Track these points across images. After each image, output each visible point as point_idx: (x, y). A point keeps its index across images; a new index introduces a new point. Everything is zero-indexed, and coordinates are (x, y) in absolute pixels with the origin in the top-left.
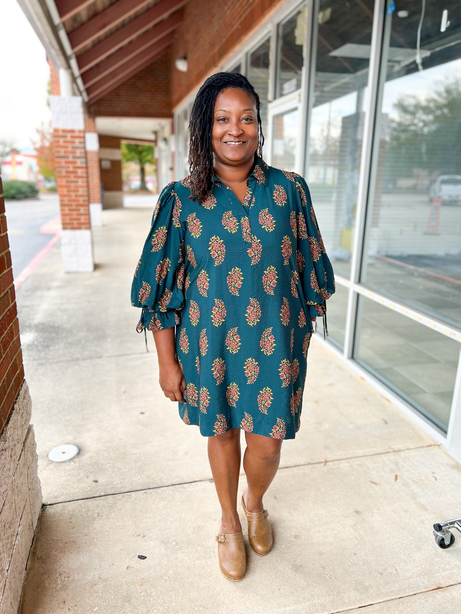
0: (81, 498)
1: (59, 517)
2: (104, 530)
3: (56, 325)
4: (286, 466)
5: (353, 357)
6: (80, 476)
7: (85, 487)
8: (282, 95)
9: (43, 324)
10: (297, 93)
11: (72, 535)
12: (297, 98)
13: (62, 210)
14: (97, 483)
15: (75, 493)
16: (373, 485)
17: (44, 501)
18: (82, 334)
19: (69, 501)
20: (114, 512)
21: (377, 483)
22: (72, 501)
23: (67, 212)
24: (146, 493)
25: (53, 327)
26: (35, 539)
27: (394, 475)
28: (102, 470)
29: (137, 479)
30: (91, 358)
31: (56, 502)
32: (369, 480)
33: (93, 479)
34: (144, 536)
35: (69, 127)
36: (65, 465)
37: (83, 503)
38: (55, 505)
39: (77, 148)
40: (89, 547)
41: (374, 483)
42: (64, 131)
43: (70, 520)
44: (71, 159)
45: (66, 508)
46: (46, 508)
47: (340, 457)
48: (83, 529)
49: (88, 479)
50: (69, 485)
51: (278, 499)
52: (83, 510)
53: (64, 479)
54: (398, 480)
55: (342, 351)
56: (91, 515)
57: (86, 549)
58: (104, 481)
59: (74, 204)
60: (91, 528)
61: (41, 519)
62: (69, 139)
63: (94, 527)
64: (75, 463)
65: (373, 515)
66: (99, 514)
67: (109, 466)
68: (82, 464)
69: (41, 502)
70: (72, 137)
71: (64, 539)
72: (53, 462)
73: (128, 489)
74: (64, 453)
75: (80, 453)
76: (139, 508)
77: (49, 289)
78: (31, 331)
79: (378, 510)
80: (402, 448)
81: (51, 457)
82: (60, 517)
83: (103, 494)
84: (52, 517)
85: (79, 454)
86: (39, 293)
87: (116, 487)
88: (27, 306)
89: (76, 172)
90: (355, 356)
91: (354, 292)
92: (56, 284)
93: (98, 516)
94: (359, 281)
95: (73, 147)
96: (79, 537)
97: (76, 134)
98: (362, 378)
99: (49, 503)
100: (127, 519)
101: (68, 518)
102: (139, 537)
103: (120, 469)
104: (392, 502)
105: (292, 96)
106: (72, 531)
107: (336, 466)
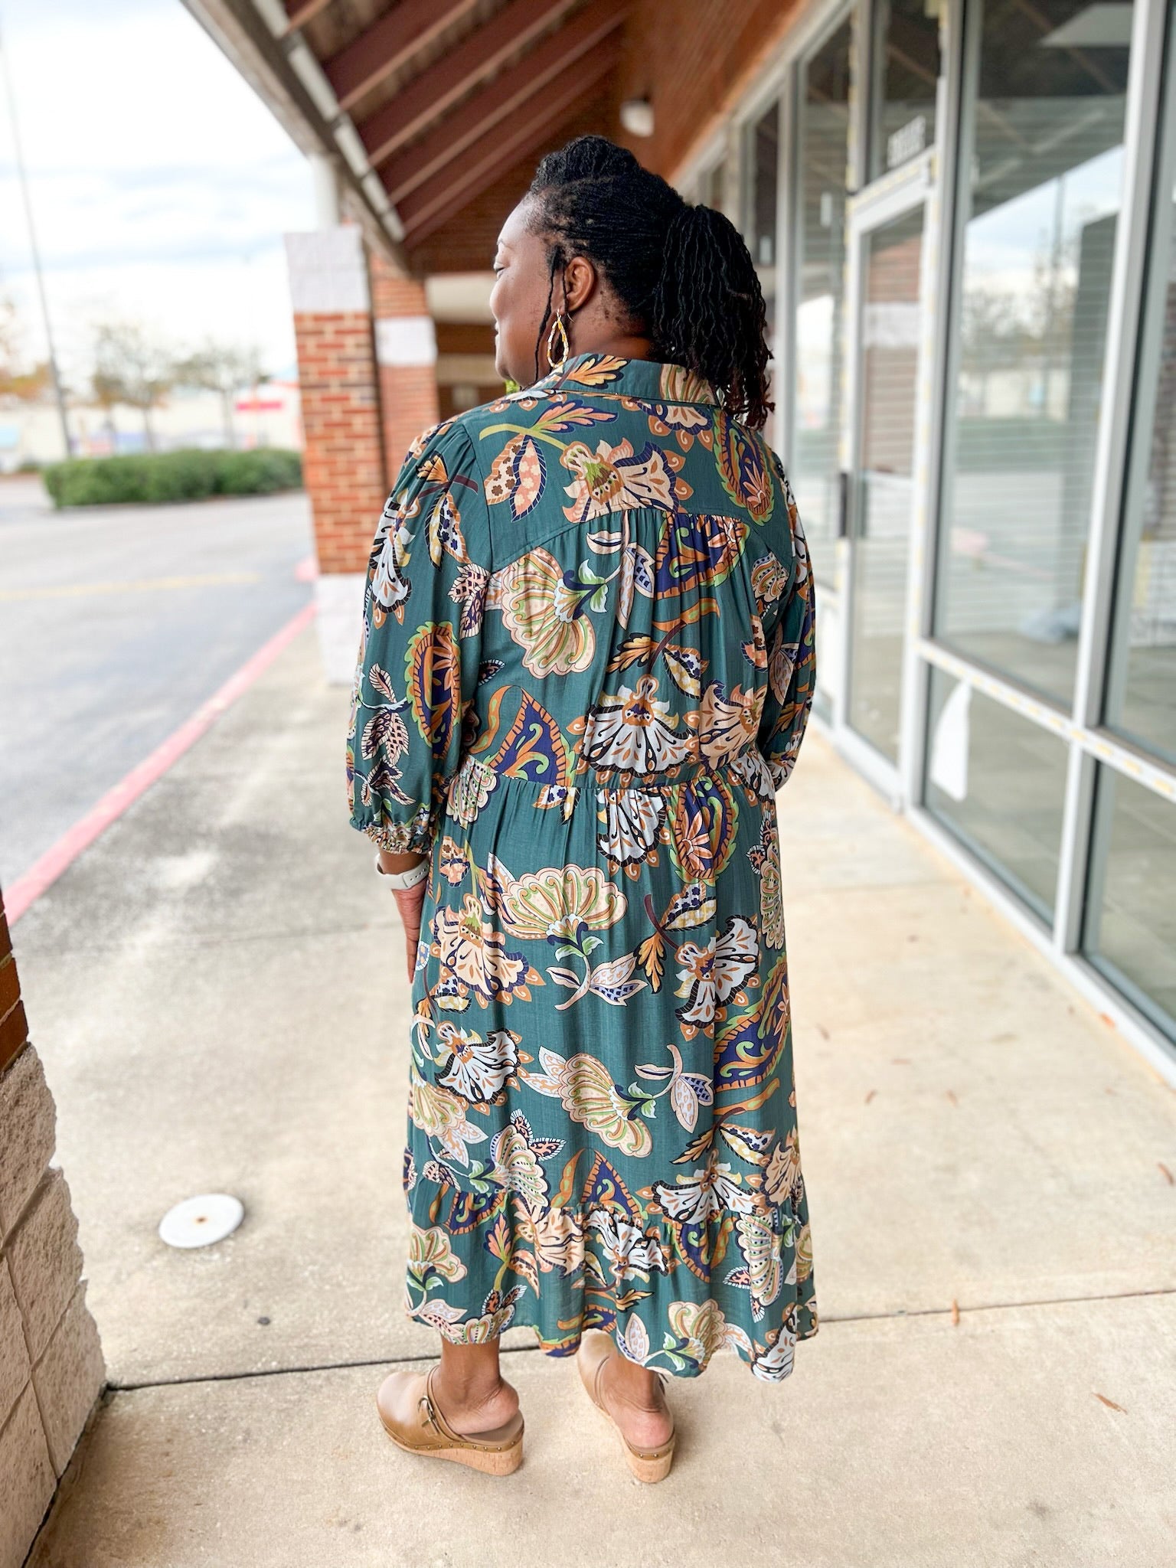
0: (212, 1373)
1: (141, 1431)
2: (250, 1492)
3: (274, 831)
5: (1080, 948)
6: (226, 1301)
7: (232, 1337)
8: (886, 169)
9: (241, 828)
10: (923, 159)
11: (161, 1501)
12: (924, 171)
13: (318, 525)
14: (267, 1327)
15: (201, 1355)
16: (1105, 1409)
17: (114, 1372)
18: (332, 858)
19: (180, 1382)
20: (291, 1430)
21: (1120, 1403)
22: (187, 1381)
23: (328, 526)
25: (263, 837)
26: (58, 1501)
28: (289, 1283)
29: (379, 1323)
30: (337, 928)
31: (145, 1380)
32: (1094, 1390)
33: (260, 1313)
34: (358, 1528)
35: (329, 307)
36: (195, 1261)
37: (214, 1393)
38: (139, 1391)
39: (351, 360)
40: (199, 1544)
41: (1108, 1403)
42: (318, 318)
43: (167, 1447)
44: (335, 390)
45: (166, 1403)
46: (113, 1397)
47: (1004, 1298)
48: (196, 1480)
49: (245, 1312)
50: (192, 1328)
51: (783, 1435)
52: (209, 1417)
53: (183, 1305)
55: (1048, 925)
56: (227, 1434)
57: (187, 1551)
58: (286, 1320)
59: (346, 506)
60: (218, 1482)
61: (93, 1434)
62: (329, 337)
63: (227, 1478)
64: (223, 1256)
65: (1091, 1528)
67: (312, 1273)
68: (240, 1260)
69: (95, 1384)
70: (339, 332)
71: (137, 1510)
72: (166, 1246)
73: (346, 1357)
74: (201, 1220)
75: (245, 1223)
76: (363, 1423)
77: (279, 728)
78: (207, 848)
79: (1113, 1506)
81: (167, 1234)
82: (144, 1433)
83: (274, 1365)
84: (120, 1431)
85: (240, 1226)
86: (252, 742)
87: (316, 1345)
88: (216, 778)
89: (349, 425)
90: (1089, 945)
91: (1085, 754)
92: (300, 715)
93: (245, 1440)
94: (1101, 721)
95: (340, 360)
96: (176, 1507)
97: (348, 324)
98: (1106, 1019)
99: (125, 1383)
100: (322, 1460)
101: (163, 1439)
102: (343, 1529)
103: (339, 1285)
104: (1164, 1483)
105: (910, 169)
106: (162, 1484)
107: (989, 1328)
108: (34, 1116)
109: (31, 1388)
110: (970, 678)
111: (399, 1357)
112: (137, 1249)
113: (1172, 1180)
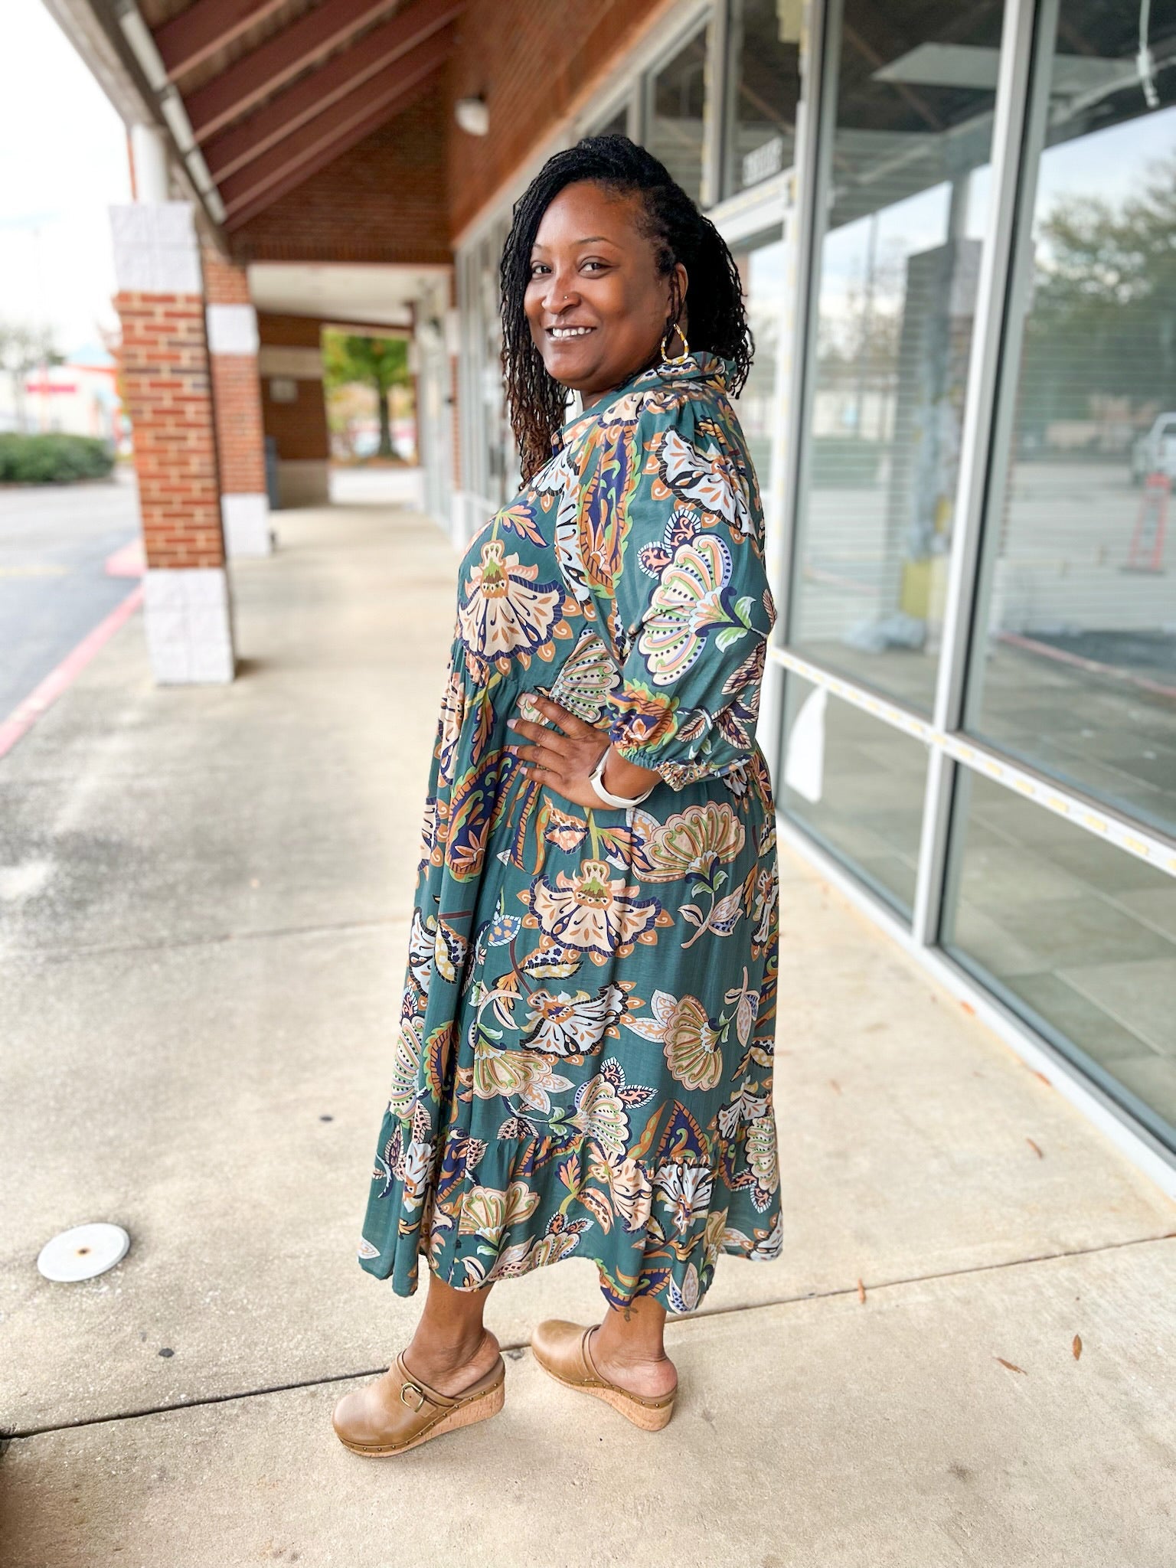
0: (115, 1411)
1: (43, 1479)
2: (174, 1532)
3: (114, 838)
4: (742, 1301)
5: (938, 941)
6: (122, 1335)
7: (133, 1372)
8: (739, 189)
9: (78, 835)
10: (782, 180)
11: (76, 1549)
12: (784, 192)
13: (146, 516)
14: (170, 1359)
15: (100, 1394)
16: (1007, 1371)
17: (4, 1419)
18: (182, 867)
19: (80, 1424)
20: (210, 1463)
21: (1019, 1365)
22: (89, 1423)
23: (158, 520)
24: (313, 1395)
25: (103, 845)
27: (1070, 1338)
28: (190, 1311)
29: (291, 1345)
30: (198, 939)
31: (41, 1425)
32: (996, 1356)
33: (161, 1345)
34: (295, 1557)
35: (160, 288)
36: (82, 1295)
37: (121, 1432)
38: (35, 1437)
39: (183, 344)
41: (1009, 1366)
42: (146, 298)
43: (74, 1494)
44: (166, 376)
45: (68, 1447)
46: (8, 1445)
47: (905, 1274)
48: (112, 1524)
49: (144, 1345)
50: (87, 1366)
51: (714, 1423)
52: (118, 1458)
53: (74, 1342)
54: (1082, 1356)
55: (907, 922)
56: (140, 1473)
58: (191, 1350)
59: (177, 498)
60: (136, 1524)
62: (159, 320)
63: (146, 1519)
64: (112, 1288)
65: (1009, 1485)
66: (163, 1471)
67: (214, 1299)
68: (132, 1291)
70: (169, 315)
71: (50, 1562)
72: (48, 1281)
73: (260, 1383)
74: (83, 1252)
75: (133, 1251)
76: (287, 1450)
77: (107, 730)
78: (42, 856)
79: (1025, 1463)
80: (1091, 1244)
81: (46, 1267)
82: (46, 1480)
83: (183, 1398)
84: (21, 1480)
85: (127, 1256)
86: (79, 745)
87: (227, 1373)
88: (42, 783)
89: (181, 412)
90: (946, 936)
91: (945, 756)
92: (128, 717)
93: (161, 1479)
94: (959, 726)
95: (171, 344)
96: (93, 1555)
97: (180, 307)
98: (966, 1006)
99: (18, 1429)
100: (247, 1491)
101: (69, 1485)
102: (280, 1560)
103: (245, 1309)
104: (1067, 1437)
105: (768, 189)
106: (75, 1532)
107: (893, 1303)
110: (826, 683)
111: (318, 1378)
112: (14, 1287)
113: (1040, 1154)
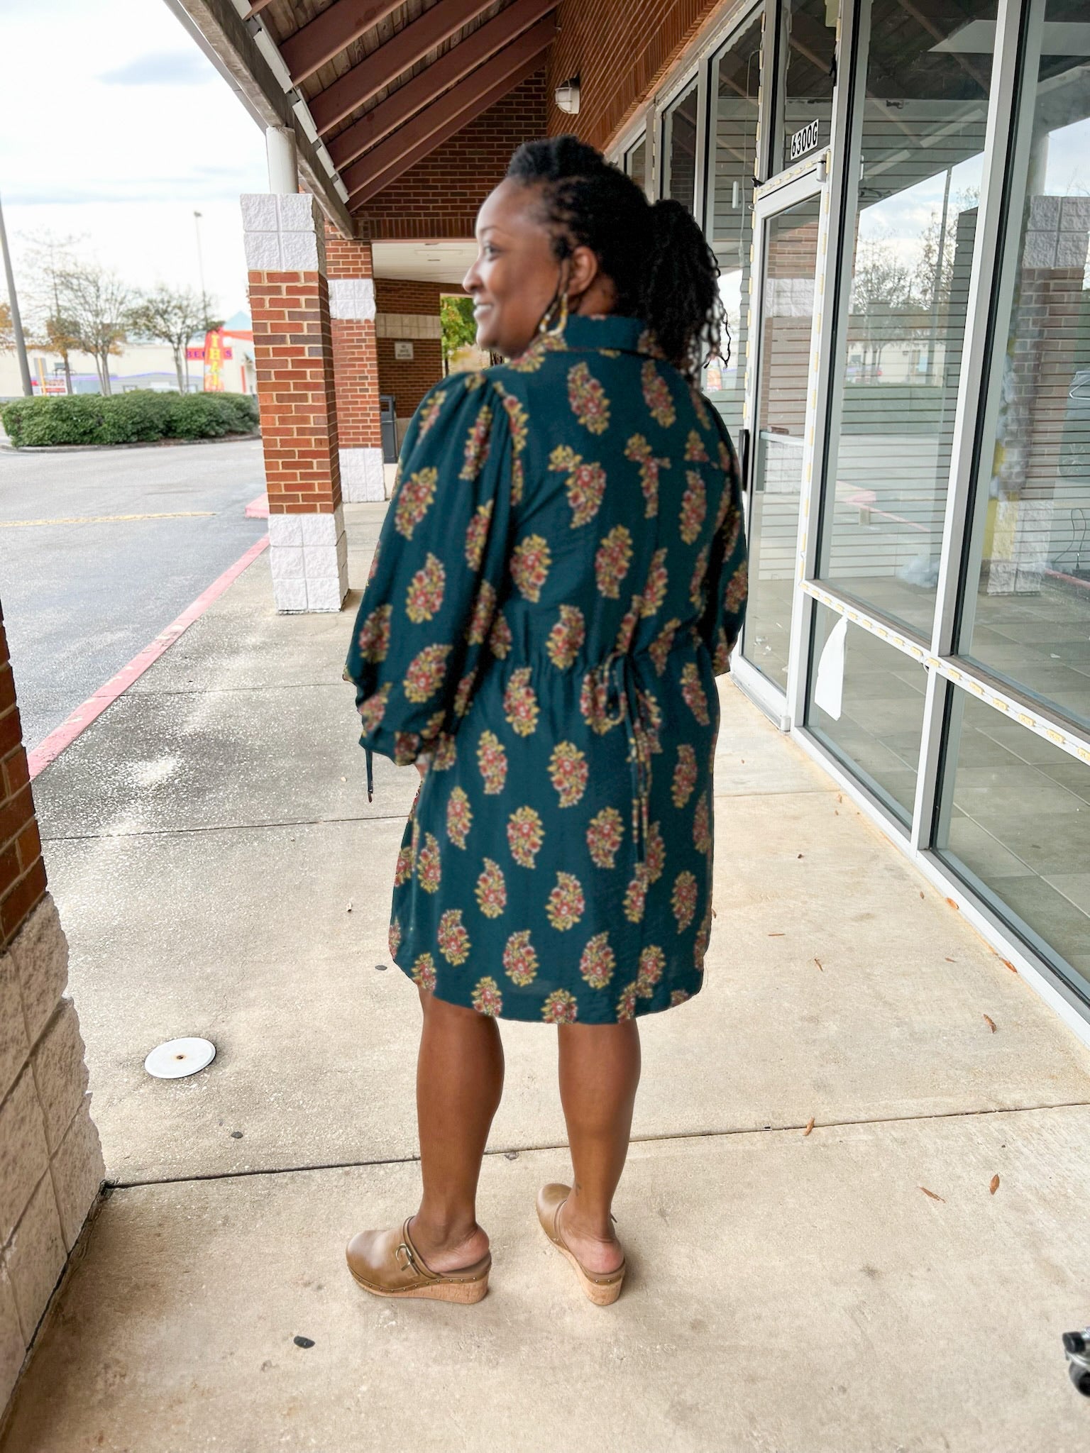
0: (194, 1174)
1: (136, 1218)
2: (230, 1263)
3: (232, 738)
4: (706, 1129)
5: (932, 845)
6: (205, 1119)
7: (210, 1147)
8: (785, 164)
9: (203, 736)
11: (156, 1269)
12: (818, 168)
14: (239, 1140)
15: (184, 1161)
16: (927, 1198)
17: (110, 1175)
19: (168, 1181)
20: (262, 1216)
21: (939, 1194)
22: (175, 1180)
23: (278, 469)
24: (347, 1174)
25: (223, 745)
26: (69, 1271)
27: (990, 1176)
28: (258, 1106)
29: (334, 1136)
30: (292, 822)
31: (138, 1180)
32: (920, 1185)
33: (233, 1129)
34: (320, 1287)
35: (284, 266)
36: (177, 1089)
37: (197, 1189)
38: (133, 1188)
40: (188, 1302)
41: (930, 1194)
43: (158, 1230)
44: (289, 343)
45: (156, 1197)
46: (112, 1193)
47: (854, 1117)
48: (184, 1254)
49: (221, 1128)
50: (176, 1141)
51: (667, 1218)
52: (193, 1207)
53: (168, 1123)
54: (998, 1192)
55: (905, 826)
56: (209, 1219)
57: (179, 1306)
58: (256, 1135)
60: (202, 1255)
61: (94, 1220)
62: (283, 295)
63: (210, 1252)
64: (200, 1085)
65: (911, 1285)
66: (226, 1218)
67: (277, 1099)
68: (215, 1089)
69: (96, 1180)
70: (290, 290)
71: (136, 1276)
72: (151, 1077)
73: (306, 1162)
74: (180, 1057)
75: (217, 1060)
76: (322, 1211)
78: (172, 753)
79: (929, 1270)
80: (1025, 1104)
81: (150, 1067)
82: (138, 1219)
83: (247, 1168)
84: (118, 1218)
85: (213, 1062)
87: (282, 1153)
88: (178, 693)
89: (302, 374)
90: (940, 842)
91: (940, 678)
92: (252, 640)
93: (224, 1224)
94: (953, 649)
96: (168, 1274)
97: (300, 283)
98: (950, 901)
99: (121, 1182)
100: (289, 1238)
101: (155, 1224)
102: (309, 1289)
103: (300, 1107)
104: (971, 1253)
106: (156, 1257)
107: (838, 1139)
108: (51, 953)
109: (48, 1175)
110: (849, 613)
111: (352, 1162)
112: (126, 1080)
113: (994, 1028)
